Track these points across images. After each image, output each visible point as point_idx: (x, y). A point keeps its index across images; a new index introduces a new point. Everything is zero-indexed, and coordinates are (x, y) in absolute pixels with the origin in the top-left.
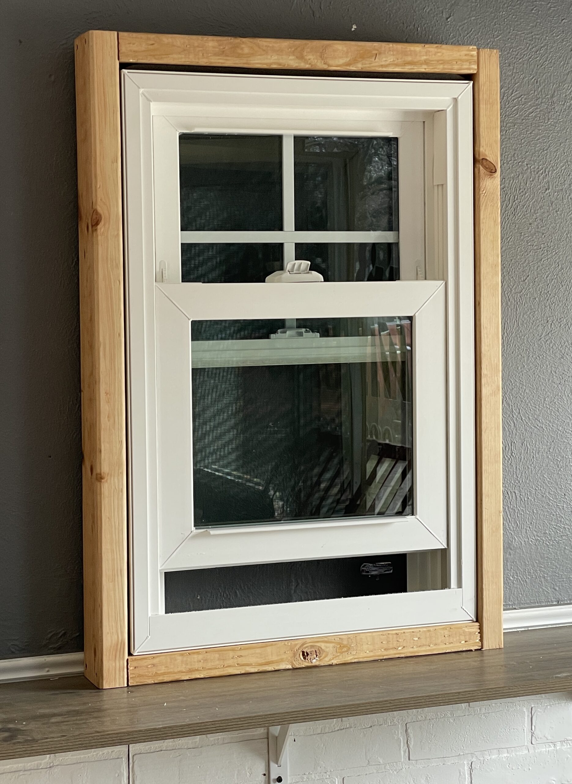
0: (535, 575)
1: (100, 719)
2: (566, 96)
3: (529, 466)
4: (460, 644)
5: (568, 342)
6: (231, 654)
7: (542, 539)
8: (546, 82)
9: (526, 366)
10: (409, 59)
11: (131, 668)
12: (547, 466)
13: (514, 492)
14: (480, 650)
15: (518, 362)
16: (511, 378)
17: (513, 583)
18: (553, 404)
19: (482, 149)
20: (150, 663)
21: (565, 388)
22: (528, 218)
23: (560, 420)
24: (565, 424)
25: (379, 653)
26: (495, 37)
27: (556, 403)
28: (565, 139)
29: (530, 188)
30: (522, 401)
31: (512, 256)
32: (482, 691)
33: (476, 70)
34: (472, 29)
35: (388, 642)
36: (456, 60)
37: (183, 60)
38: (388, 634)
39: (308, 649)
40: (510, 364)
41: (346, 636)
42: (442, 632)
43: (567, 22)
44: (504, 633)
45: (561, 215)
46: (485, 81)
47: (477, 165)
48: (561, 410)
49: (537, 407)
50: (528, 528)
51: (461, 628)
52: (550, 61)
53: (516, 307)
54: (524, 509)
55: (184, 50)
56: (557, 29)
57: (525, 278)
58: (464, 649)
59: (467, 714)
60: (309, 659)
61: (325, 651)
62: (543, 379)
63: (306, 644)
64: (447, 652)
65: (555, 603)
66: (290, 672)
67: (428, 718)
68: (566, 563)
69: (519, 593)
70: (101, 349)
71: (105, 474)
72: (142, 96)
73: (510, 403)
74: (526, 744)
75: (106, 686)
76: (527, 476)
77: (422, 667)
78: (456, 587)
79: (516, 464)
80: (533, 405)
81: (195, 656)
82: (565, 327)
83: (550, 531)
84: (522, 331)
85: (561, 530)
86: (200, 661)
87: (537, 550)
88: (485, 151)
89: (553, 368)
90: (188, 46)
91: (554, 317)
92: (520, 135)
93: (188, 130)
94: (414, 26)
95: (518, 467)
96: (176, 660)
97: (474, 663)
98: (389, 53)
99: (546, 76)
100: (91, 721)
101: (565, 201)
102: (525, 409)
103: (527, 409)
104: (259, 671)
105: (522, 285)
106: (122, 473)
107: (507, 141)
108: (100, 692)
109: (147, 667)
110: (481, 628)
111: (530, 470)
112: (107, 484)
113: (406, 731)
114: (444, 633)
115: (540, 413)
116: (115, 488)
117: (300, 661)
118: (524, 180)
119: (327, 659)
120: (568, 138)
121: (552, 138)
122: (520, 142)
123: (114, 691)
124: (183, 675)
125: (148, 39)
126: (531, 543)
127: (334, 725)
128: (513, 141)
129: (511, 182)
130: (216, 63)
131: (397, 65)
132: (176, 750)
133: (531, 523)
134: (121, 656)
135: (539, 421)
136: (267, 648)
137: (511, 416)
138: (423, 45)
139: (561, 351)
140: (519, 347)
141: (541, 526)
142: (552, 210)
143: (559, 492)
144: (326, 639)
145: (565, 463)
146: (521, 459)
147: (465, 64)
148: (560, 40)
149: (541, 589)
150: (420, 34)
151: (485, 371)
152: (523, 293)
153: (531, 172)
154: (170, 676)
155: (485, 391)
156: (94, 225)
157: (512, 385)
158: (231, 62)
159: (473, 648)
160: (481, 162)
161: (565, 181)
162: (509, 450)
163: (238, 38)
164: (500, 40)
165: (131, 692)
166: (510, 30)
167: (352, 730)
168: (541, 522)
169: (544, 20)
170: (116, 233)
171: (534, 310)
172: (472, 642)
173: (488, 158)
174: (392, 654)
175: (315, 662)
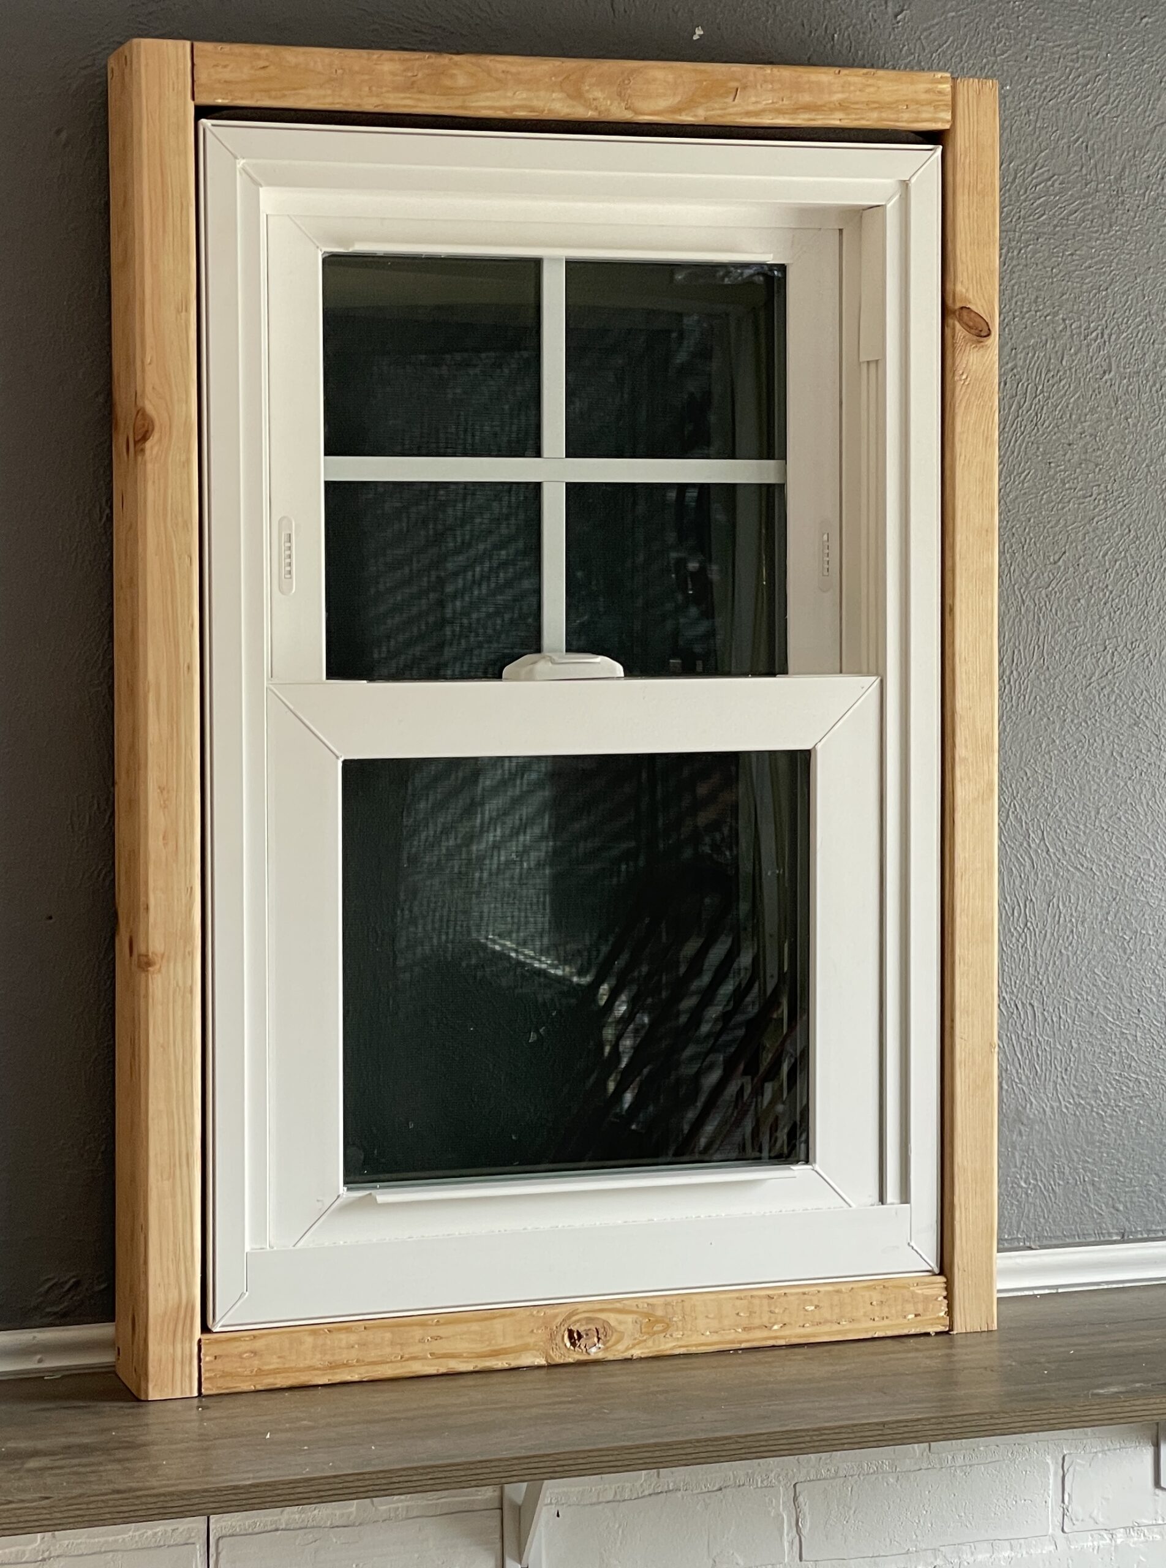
0: (1074, 1178)
1: (128, 1465)
2: (1149, 177)
3: (1063, 951)
4: (905, 1321)
5: (1148, 691)
6: (418, 1332)
7: (1089, 1104)
8: (1107, 148)
9: (1057, 742)
10: (806, 98)
11: (208, 1359)
12: (1101, 950)
13: (1030, 1004)
14: (947, 1333)
15: (1041, 733)
16: (1025, 766)
17: (1026, 1193)
18: (1116, 821)
19: (960, 288)
20: (248, 1348)
21: (1141, 788)
22: (1066, 431)
23: (1131, 855)
24: (1140, 863)
25: (731, 1336)
26: (997, 52)
27: (1123, 819)
28: (1146, 266)
29: (1070, 369)
30: (1049, 815)
31: (1030, 512)
32: (933, 1421)
33: (948, 122)
34: (948, 38)
35: (751, 1313)
36: (905, 101)
37: (329, 100)
38: (752, 1296)
39: (581, 1325)
40: (1023, 735)
41: (662, 1299)
42: (867, 1294)
43: (1152, 23)
44: (999, 1299)
45: (1135, 425)
46: (967, 145)
47: (950, 321)
48: (1133, 834)
49: (1081, 827)
50: (1059, 1080)
51: (905, 1287)
52: (1116, 102)
53: (1039, 617)
54: (1050, 1040)
55: (332, 80)
56: (1131, 37)
57: (1057, 557)
58: (913, 1332)
59: (925, 1466)
60: (583, 1347)
61: (616, 1331)
62: (1094, 768)
63: (577, 1314)
64: (876, 1336)
65: (1115, 1238)
66: (543, 1372)
67: (841, 1473)
68: (1140, 1153)
69: (1038, 1216)
70: (151, 696)
71: (156, 955)
72: (240, 173)
73: (1023, 817)
74: (1050, 1531)
75: (153, 1395)
76: (1057, 971)
77: (817, 1368)
78: (897, 1201)
79: (1035, 946)
80: (1071, 822)
81: (343, 1336)
82: (1143, 661)
83: (1107, 1087)
84: (1050, 668)
85: (1131, 1085)
86: (353, 1347)
87: (1079, 1125)
88: (967, 290)
89: (1115, 746)
90: (340, 72)
91: (1119, 639)
92: (1049, 258)
93: (340, 246)
94: (826, 32)
95: (1039, 952)
96: (301, 1343)
97: (928, 1362)
98: (764, 86)
99: (1106, 135)
100: (109, 1467)
101: (1145, 397)
102: (1055, 831)
103: (1058, 830)
104: (476, 1369)
105: (1050, 571)
106: (191, 954)
107: (1021, 270)
108: (139, 1407)
109: (240, 1356)
110: (949, 1288)
111: (1065, 959)
112: (159, 976)
113: (795, 1499)
114: (871, 1297)
115: (1088, 840)
116: (177, 985)
117: (563, 1351)
118: (1057, 352)
119: (620, 1347)
120: (1152, 264)
121: (1117, 264)
122: (1049, 274)
123: (170, 1405)
124: (316, 1375)
125: (258, 56)
126: (1065, 1110)
127: (642, 1485)
128: (1034, 270)
129: (1030, 355)
130: (397, 106)
131: (780, 112)
132: (307, 1530)
133: (1066, 1070)
134: (187, 1333)
135: (1085, 856)
136: (495, 1321)
137: (1025, 844)
138: (837, 70)
139: (1133, 711)
140: (1044, 702)
141: (1086, 1075)
142: (1116, 415)
143: (1127, 1005)
144: (618, 1305)
145: (1139, 944)
146: (1045, 935)
147: (924, 108)
148: (1137, 60)
149: (1085, 1208)
150: (838, 47)
151: (962, 750)
152: (1053, 589)
153: (1072, 336)
154: (288, 1377)
155: (962, 793)
156: (139, 441)
157: (1028, 779)
158: (429, 105)
159: (932, 1330)
160: (957, 313)
161: (1145, 354)
162: (1019, 917)
163: (445, 55)
164: (1007, 60)
165: (204, 1408)
166: (1031, 39)
167: (679, 1494)
168: (1087, 1067)
169: (1103, 19)
170: (183, 458)
171: (1077, 624)
172: (929, 1316)
173: (973, 307)
174: (758, 1338)
175: (595, 1353)
